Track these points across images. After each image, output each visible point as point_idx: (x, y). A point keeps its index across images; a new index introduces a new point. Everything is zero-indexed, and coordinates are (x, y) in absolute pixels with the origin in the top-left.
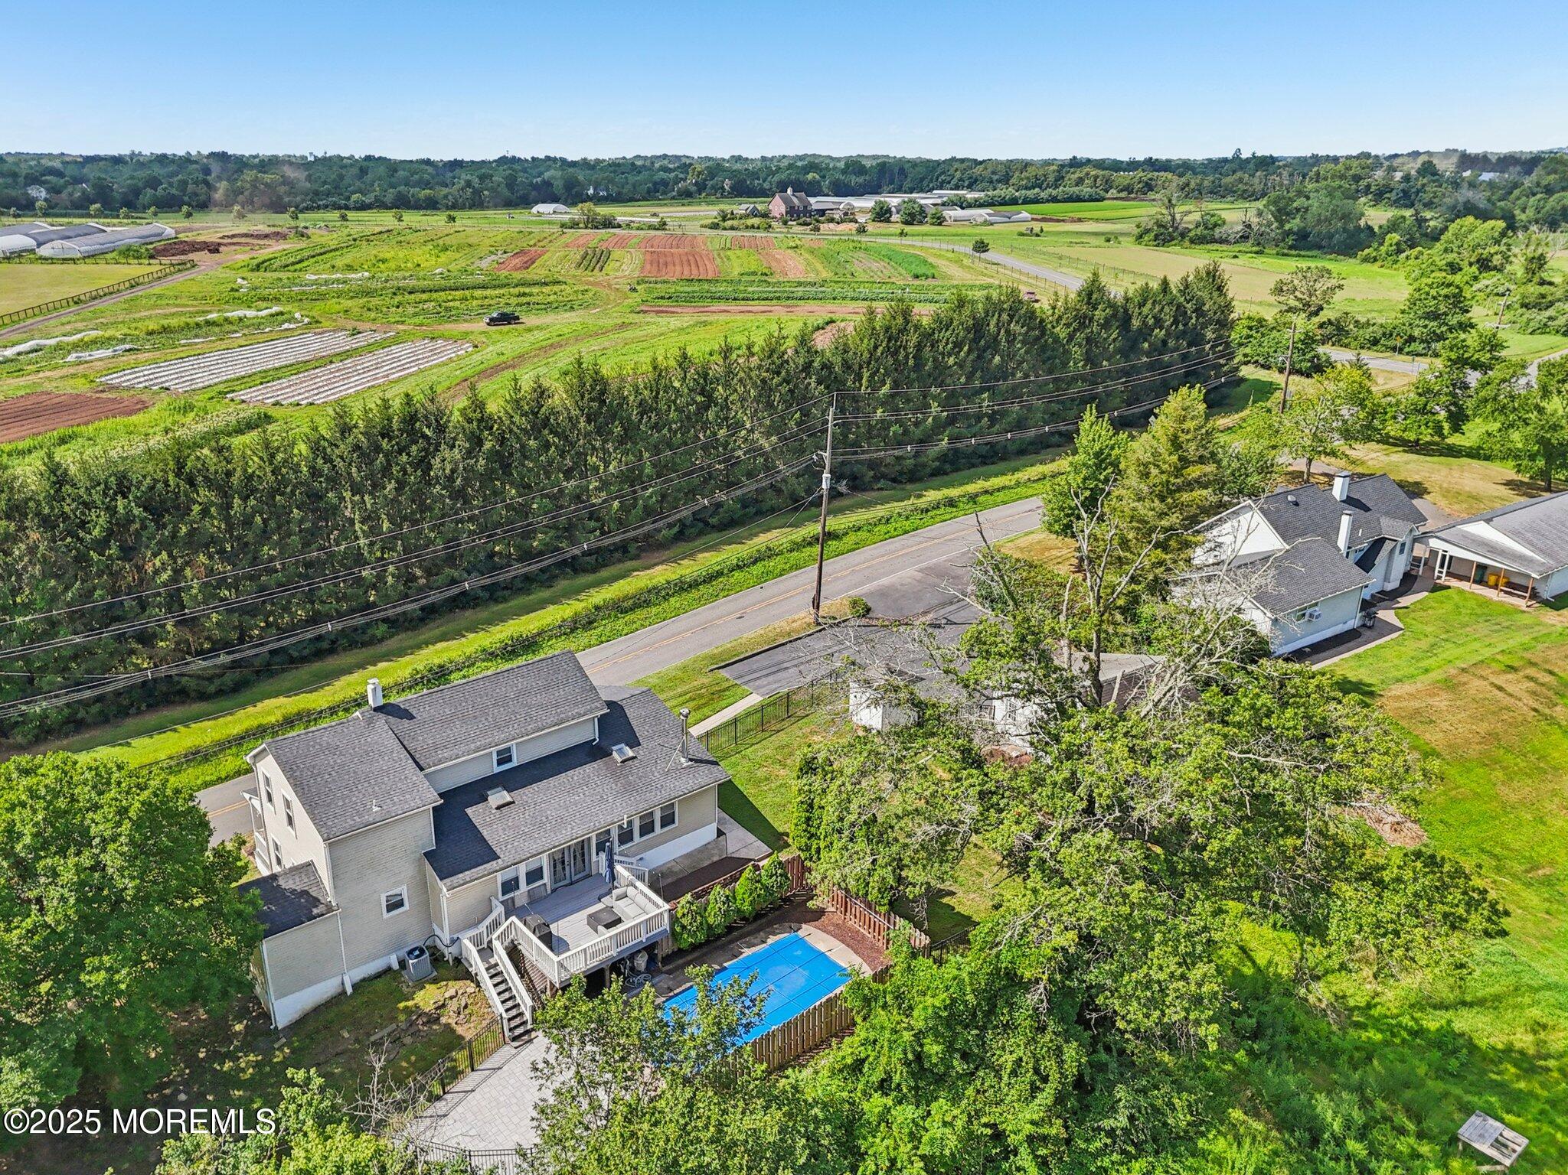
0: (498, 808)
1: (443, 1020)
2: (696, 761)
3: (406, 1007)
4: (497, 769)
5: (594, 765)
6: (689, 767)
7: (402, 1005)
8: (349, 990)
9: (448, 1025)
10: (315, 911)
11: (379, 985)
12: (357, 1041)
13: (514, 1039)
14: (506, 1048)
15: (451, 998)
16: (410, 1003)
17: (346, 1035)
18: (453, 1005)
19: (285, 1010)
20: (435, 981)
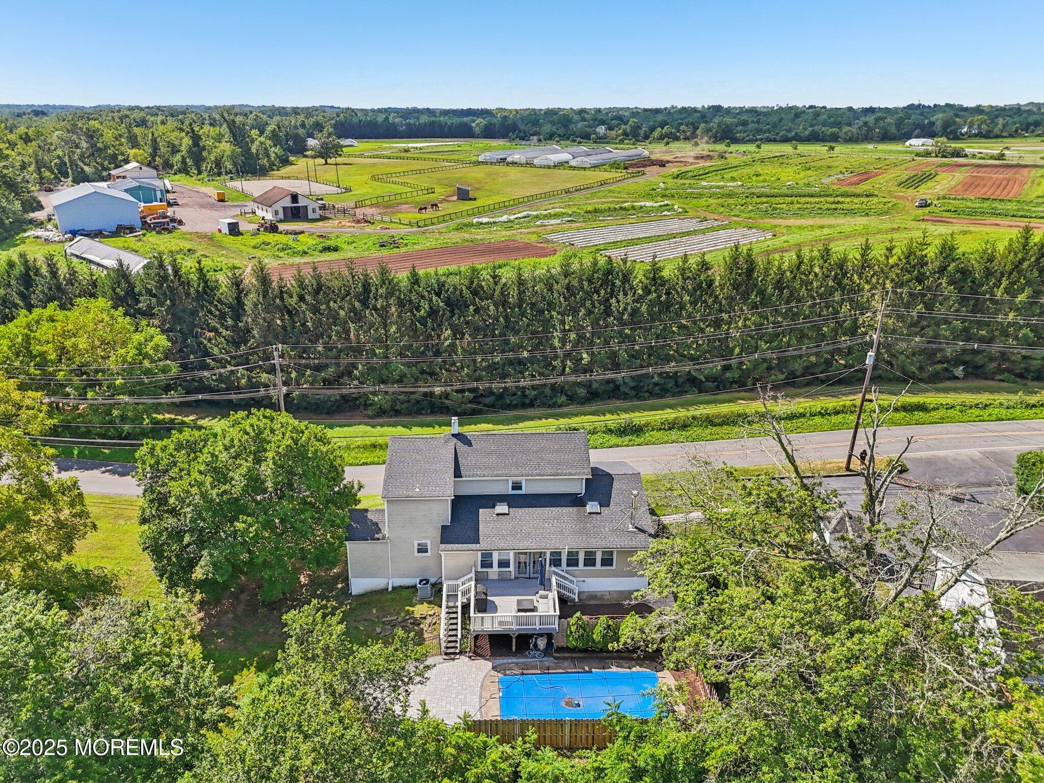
0: (498, 515)
1: (422, 626)
2: (640, 530)
3: (408, 610)
4: (511, 492)
5: (571, 509)
6: (632, 532)
7: (407, 608)
8: (390, 589)
9: (422, 629)
10: (377, 536)
11: (405, 593)
12: (378, 617)
13: (446, 654)
14: (440, 657)
15: (430, 616)
16: (411, 609)
17: (374, 611)
18: (428, 620)
19: (358, 585)
20: (430, 603)
